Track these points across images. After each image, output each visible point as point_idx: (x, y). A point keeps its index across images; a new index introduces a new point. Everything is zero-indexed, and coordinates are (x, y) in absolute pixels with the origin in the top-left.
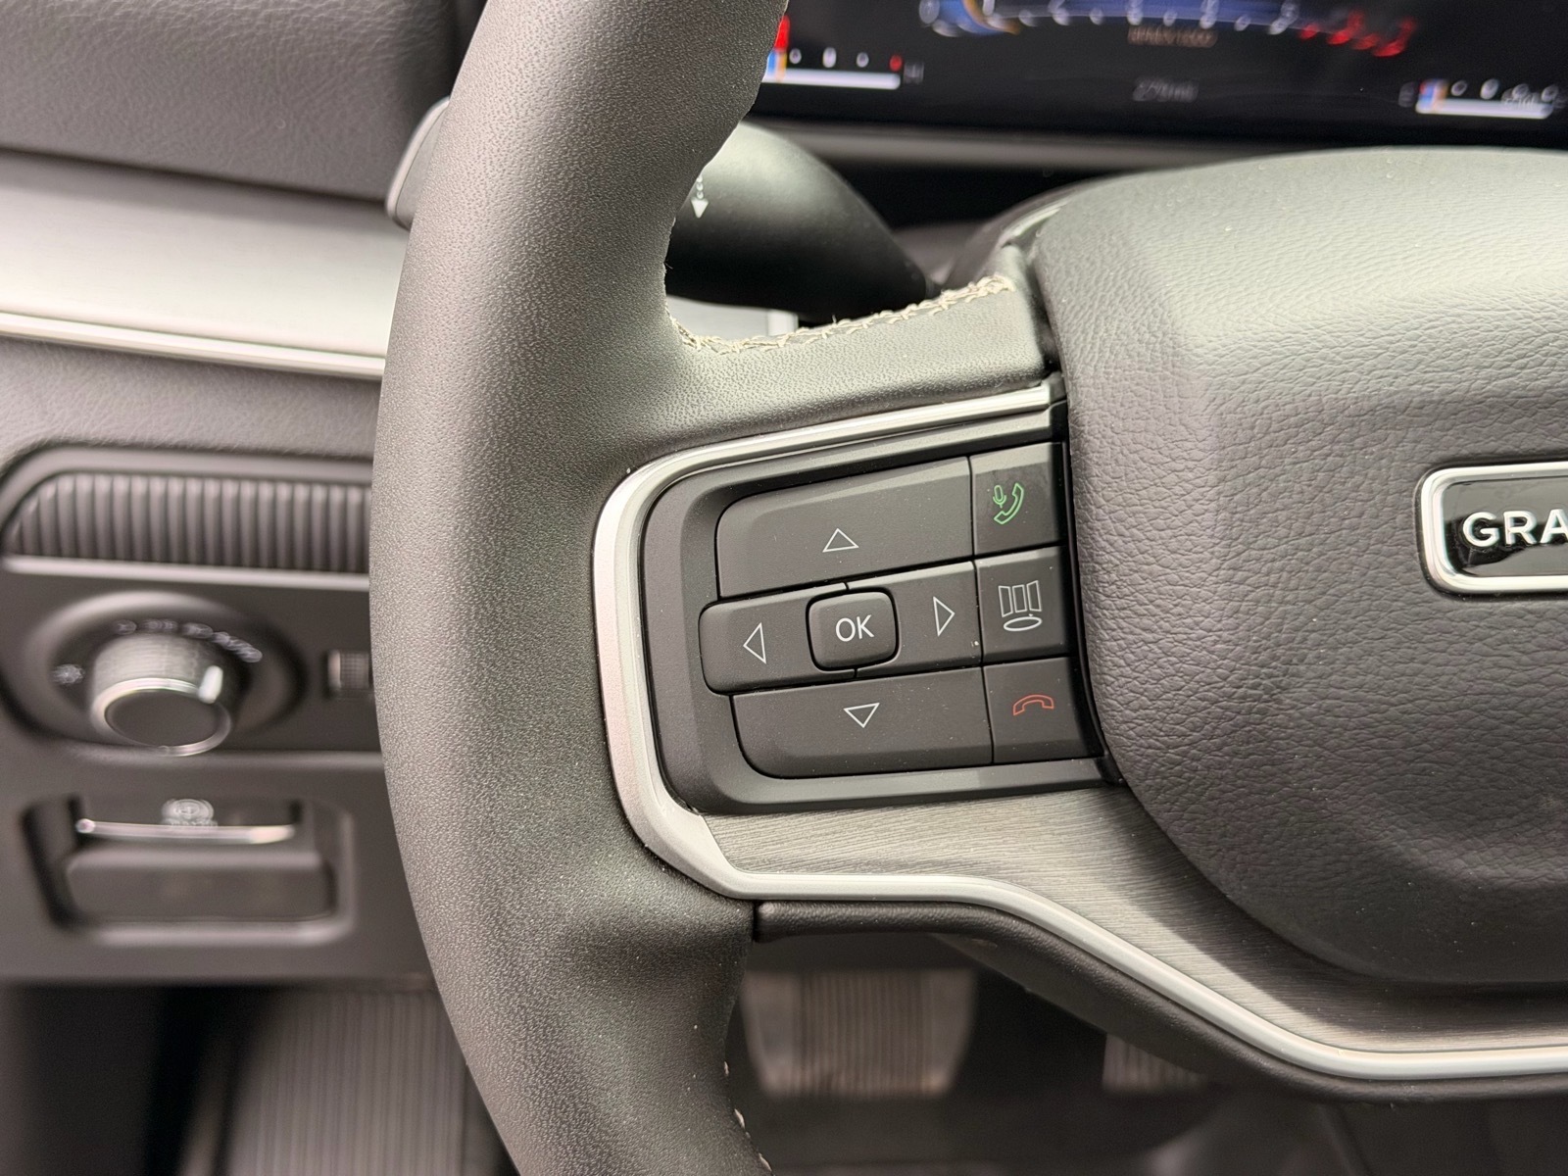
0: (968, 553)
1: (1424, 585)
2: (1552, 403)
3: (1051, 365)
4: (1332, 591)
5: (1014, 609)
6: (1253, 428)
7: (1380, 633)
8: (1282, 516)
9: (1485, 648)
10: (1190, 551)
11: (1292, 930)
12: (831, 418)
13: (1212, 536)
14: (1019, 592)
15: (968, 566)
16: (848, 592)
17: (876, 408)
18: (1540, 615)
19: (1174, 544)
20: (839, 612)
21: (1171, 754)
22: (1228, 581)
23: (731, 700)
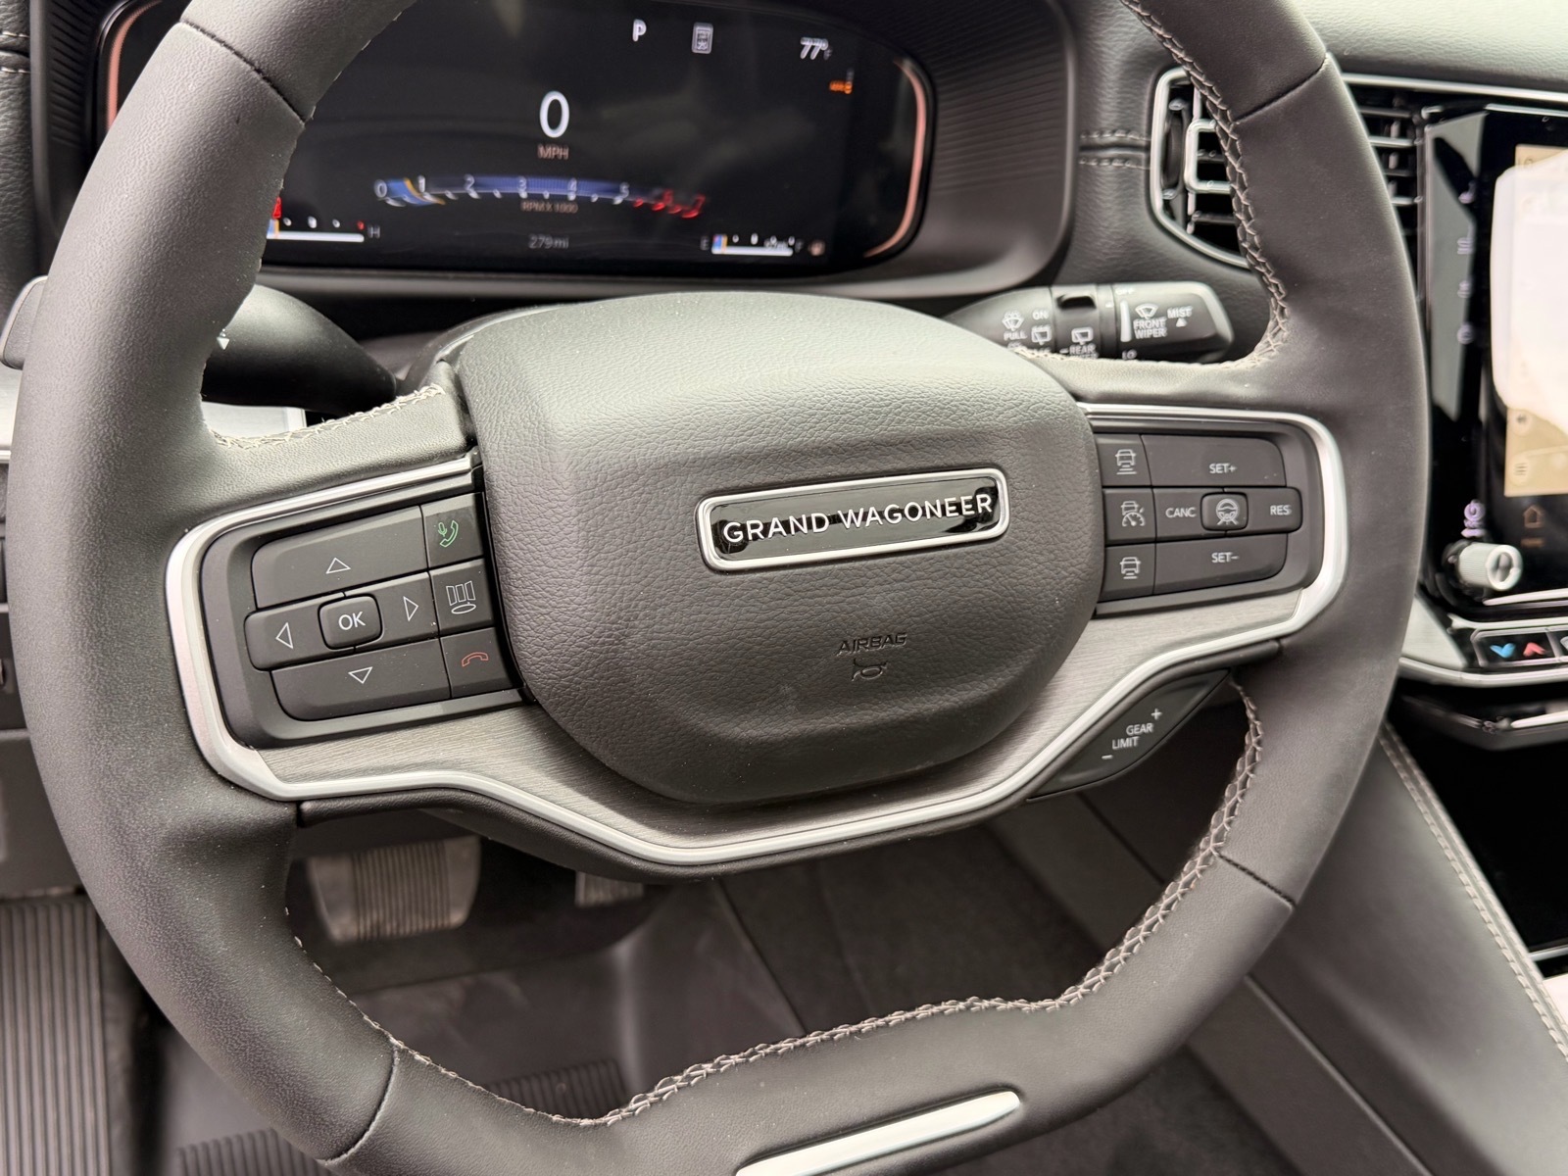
0: (424, 567)
1: (704, 567)
2: (768, 455)
3: (471, 441)
4: (650, 575)
5: (457, 599)
6: (596, 479)
7: (681, 598)
8: (618, 532)
9: (741, 602)
10: (564, 556)
11: (645, 780)
12: (325, 486)
13: (576, 547)
14: (460, 589)
15: (425, 575)
16: (345, 598)
17: (355, 478)
18: (771, 580)
19: (554, 553)
20: (340, 611)
21: (563, 682)
22: (588, 573)
23: (271, 675)
